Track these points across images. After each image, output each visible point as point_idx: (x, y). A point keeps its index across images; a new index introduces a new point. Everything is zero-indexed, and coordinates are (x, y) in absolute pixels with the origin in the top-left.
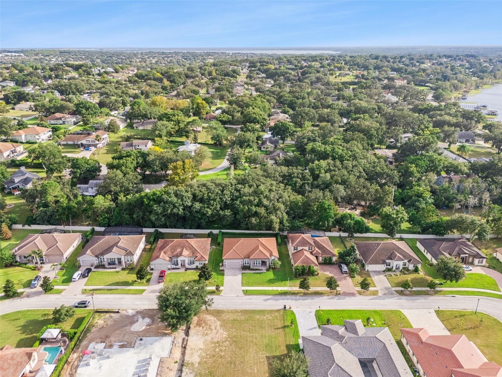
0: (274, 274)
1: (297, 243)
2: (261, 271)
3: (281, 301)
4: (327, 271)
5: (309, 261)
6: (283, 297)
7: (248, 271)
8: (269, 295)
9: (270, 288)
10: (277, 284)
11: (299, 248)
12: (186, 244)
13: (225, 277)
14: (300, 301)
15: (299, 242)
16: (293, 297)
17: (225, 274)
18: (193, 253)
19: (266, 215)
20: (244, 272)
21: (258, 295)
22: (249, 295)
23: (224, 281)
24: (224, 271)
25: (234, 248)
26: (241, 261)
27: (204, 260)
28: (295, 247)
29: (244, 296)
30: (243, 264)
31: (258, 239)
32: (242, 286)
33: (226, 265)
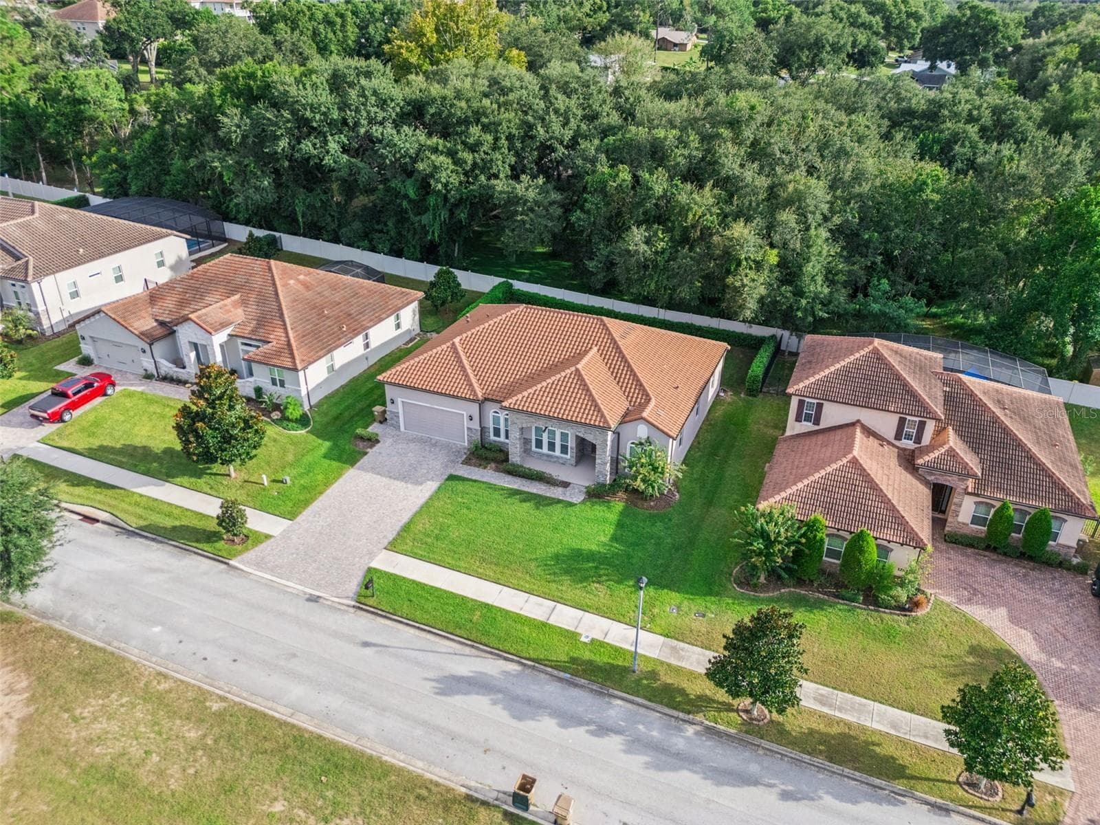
0: (620, 526)
1: (827, 379)
2: (557, 493)
3: (547, 726)
4: (992, 602)
5: (872, 503)
6: (580, 699)
8: (500, 653)
9: (533, 607)
10: (600, 592)
11: (834, 414)
12: (257, 282)
13: (351, 473)
14: (686, 778)
15: (846, 372)
16: (652, 724)
17: (358, 464)
20: (464, 471)
21: (429, 632)
22: (380, 612)
23: (328, 492)
24: (371, 447)
25: (457, 340)
26: (465, 413)
27: (289, 365)
28: (807, 400)
29: (354, 607)
30: (483, 430)
31: (602, 321)
32: (386, 548)
33: (399, 417)
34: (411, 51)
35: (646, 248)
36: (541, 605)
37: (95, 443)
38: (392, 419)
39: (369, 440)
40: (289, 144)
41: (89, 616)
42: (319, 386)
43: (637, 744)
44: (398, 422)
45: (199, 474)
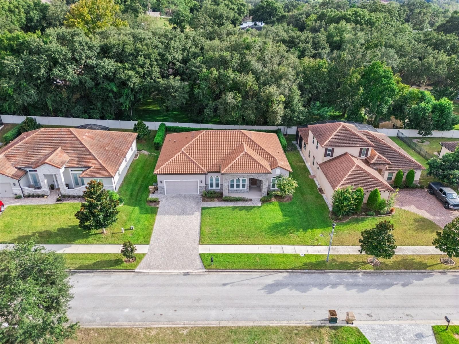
0: (282, 210)
1: (333, 139)
2: (249, 204)
3: (315, 291)
5: (370, 179)
6: (316, 277)
7: (216, 204)
8: (277, 270)
9: (275, 250)
10: (293, 237)
11: (338, 152)
12: (68, 139)
13: (158, 217)
14: (372, 291)
15: (338, 136)
16: (347, 277)
17: (158, 213)
18: (80, 159)
19: (256, 87)
20: (207, 204)
21: (244, 271)
22: (219, 270)
23: (155, 228)
24: (158, 204)
25: (183, 149)
26: (198, 180)
27: (107, 175)
28: (329, 148)
29: (206, 272)
30: (206, 185)
31: (241, 132)
32: (199, 244)
33: (164, 189)
34: (80, 23)
35: (234, 100)
36: (277, 248)
37: (16, 236)
38: (161, 189)
39: (155, 201)
40: (45, 71)
41: (86, 316)
42: (117, 183)
43: (349, 286)
44: (164, 191)
45: (87, 236)
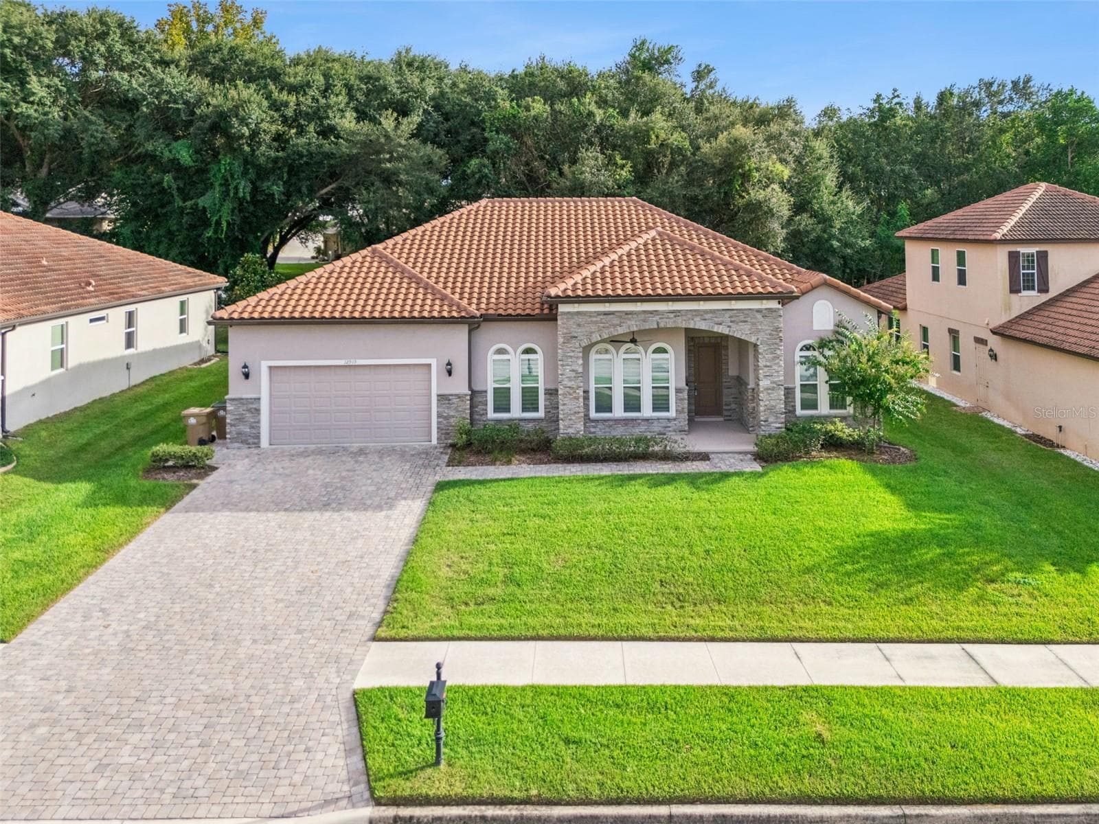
11: (1069, 267)
15: (1044, 212)
17: (182, 504)
20: (463, 473)
24: (200, 477)
26: (433, 362)
28: (1024, 250)
30: (475, 395)
32: (375, 639)
33: (258, 411)
38: (241, 419)
39: (191, 466)
42: (30, 392)
44: (256, 426)
